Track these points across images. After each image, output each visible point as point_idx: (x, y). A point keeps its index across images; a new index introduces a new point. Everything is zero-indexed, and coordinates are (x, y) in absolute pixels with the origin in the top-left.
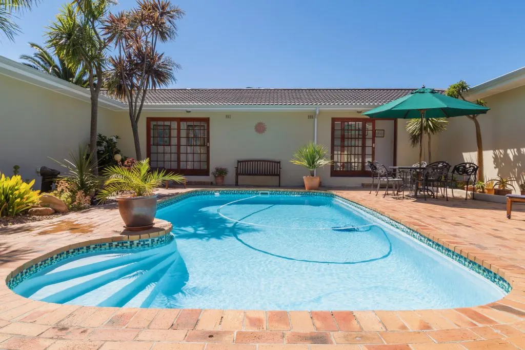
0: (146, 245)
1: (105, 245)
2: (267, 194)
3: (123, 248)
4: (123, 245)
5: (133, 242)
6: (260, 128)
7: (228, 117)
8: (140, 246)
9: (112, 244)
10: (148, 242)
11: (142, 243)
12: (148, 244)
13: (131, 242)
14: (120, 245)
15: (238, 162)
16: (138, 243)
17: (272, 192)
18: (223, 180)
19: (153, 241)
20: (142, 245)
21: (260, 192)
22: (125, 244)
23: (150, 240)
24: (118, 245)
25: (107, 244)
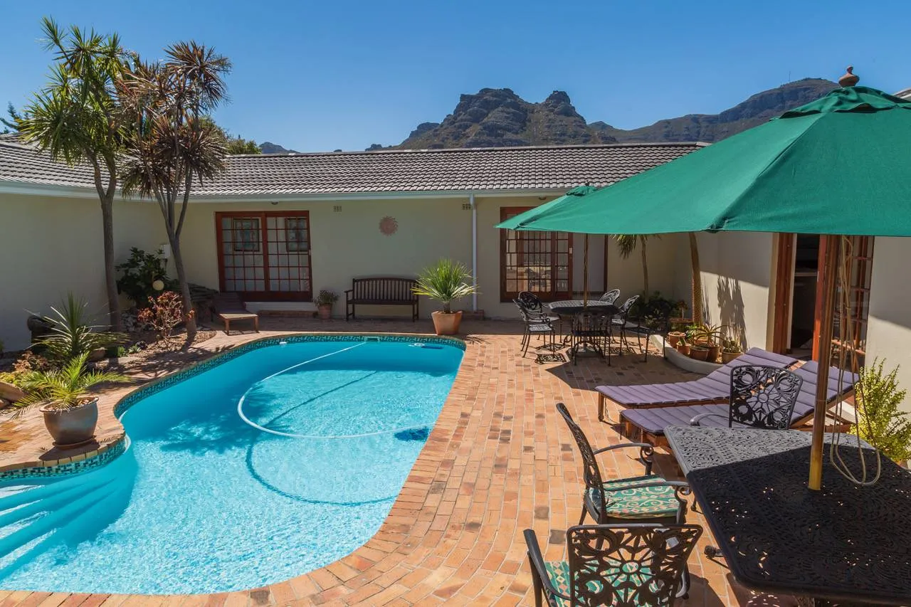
0: (68, 470)
1: (18, 471)
2: (376, 340)
3: (40, 475)
4: (39, 471)
5: (50, 467)
6: (388, 226)
7: (338, 208)
8: (60, 472)
9: (26, 470)
10: (70, 467)
11: (62, 469)
12: (71, 469)
13: (49, 467)
14: (37, 471)
15: (354, 281)
16: (57, 469)
17: (383, 337)
18: (331, 309)
19: (77, 465)
20: (62, 471)
21: (366, 338)
22: (41, 470)
23: (73, 464)
24: (34, 472)
25: (20, 471)
